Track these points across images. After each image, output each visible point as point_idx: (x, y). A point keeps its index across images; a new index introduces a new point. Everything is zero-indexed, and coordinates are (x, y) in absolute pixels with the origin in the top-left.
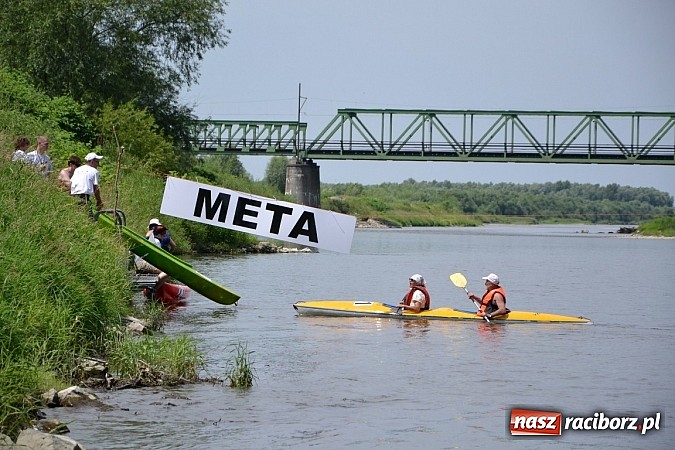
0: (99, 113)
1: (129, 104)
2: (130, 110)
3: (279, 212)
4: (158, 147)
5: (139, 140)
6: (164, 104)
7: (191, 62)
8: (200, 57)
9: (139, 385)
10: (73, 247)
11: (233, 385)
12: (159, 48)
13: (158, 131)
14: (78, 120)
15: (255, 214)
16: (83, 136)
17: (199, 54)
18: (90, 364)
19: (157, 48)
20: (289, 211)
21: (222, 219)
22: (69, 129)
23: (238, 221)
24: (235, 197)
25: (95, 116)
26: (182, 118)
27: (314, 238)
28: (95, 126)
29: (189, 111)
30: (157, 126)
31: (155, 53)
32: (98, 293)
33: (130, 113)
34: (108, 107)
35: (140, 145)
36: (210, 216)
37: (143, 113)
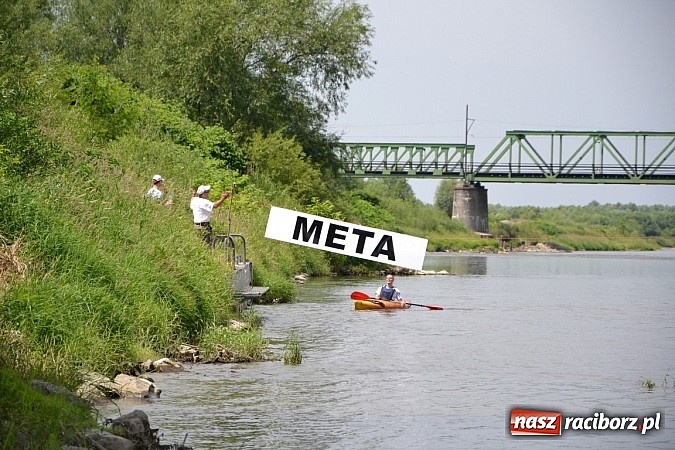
0: (249, 141)
1: (278, 133)
2: (278, 138)
3: (363, 236)
4: (305, 174)
5: (287, 167)
6: (313, 132)
7: (338, 92)
8: (347, 88)
9: (217, 361)
10: (180, 263)
11: (286, 362)
12: (308, 79)
13: (305, 159)
14: (229, 149)
15: (343, 237)
16: (234, 163)
17: (345, 84)
18: (185, 348)
19: (305, 79)
20: (372, 235)
21: (316, 241)
22: (222, 158)
23: (329, 243)
24: (327, 223)
25: (246, 145)
26: (332, 146)
27: (392, 257)
28: (245, 154)
29: (337, 139)
30: (304, 154)
31: (304, 84)
32: (198, 299)
33: (278, 141)
34: (258, 136)
35: (288, 172)
36: (306, 239)
37: (291, 142)
